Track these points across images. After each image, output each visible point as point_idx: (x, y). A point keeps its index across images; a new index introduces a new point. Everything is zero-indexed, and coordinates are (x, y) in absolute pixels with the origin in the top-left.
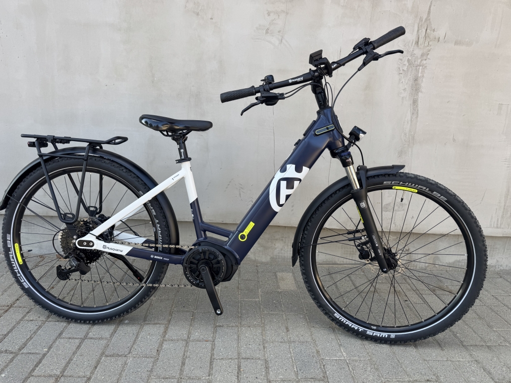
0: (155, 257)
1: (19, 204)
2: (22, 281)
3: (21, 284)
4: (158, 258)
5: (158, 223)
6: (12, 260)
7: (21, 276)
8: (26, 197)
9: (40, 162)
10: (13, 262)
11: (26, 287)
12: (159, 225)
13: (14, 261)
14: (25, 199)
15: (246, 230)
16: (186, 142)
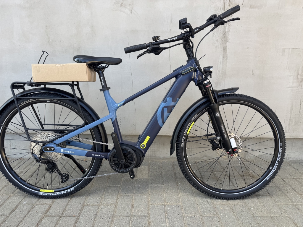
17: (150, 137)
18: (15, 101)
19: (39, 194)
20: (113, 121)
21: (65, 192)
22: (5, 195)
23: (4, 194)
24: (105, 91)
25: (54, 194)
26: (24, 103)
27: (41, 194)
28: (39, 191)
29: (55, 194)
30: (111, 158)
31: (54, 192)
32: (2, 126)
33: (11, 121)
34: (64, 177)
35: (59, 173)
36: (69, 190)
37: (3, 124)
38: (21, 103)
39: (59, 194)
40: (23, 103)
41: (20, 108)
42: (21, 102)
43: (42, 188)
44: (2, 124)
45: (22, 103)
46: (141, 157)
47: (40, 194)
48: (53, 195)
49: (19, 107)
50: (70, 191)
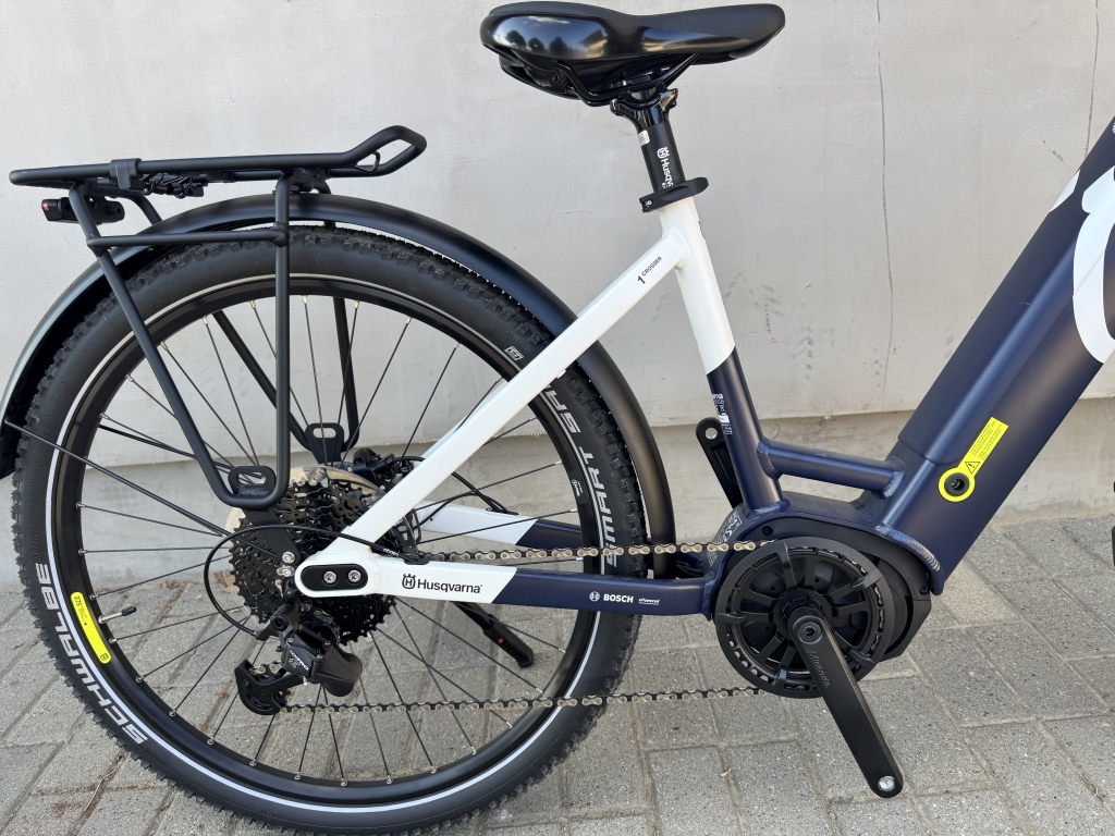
0: (607, 597)
1: (56, 454)
2: (120, 723)
3: (117, 732)
4: (618, 598)
5: (592, 463)
6: (71, 653)
7: (114, 703)
8: (79, 419)
9: (103, 280)
10: (78, 661)
11: (139, 741)
12: (596, 472)
13: (81, 656)
14: (75, 429)
15: (969, 457)
16: (673, 115)
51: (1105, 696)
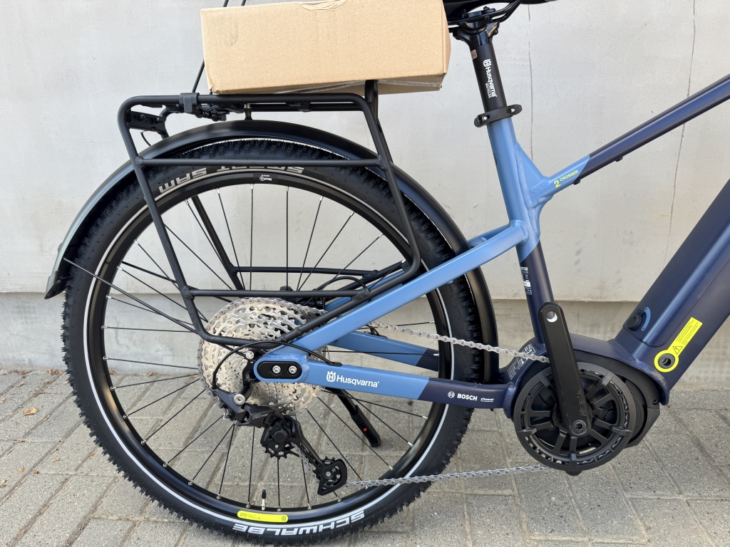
17: (700, 324)
18: (140, 177)
19: (236, 527)
20: (526, 255)
21: (329, 524)
22: (115, 517)
23: (112, 515)
24: (495, 126)
25: (288, 529)
26: (170, 185)
27: (244, 529)
28: (235, 516)
29: (292, 529)
30: (523, 410)
31: (290, 522)
32: (94, 279)
33: (124, 260)
34: (328, 474)
35: (311, 456)
36: (345, 519)
37: (97, 273)
38: (161, 188)
39: (308, 532)
40: (166, 185)
41: (159, 205)
42: (160, 184)
43: (243, 505)
44: (94, 272)
45: (164, 188)
46: (650, 403)
47: (240, 526)
48: (284, 533)
49: (155, 202)
50: (348, 522)
51: (648, 529)
